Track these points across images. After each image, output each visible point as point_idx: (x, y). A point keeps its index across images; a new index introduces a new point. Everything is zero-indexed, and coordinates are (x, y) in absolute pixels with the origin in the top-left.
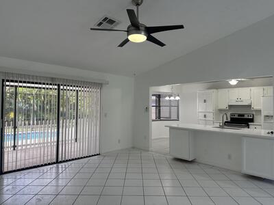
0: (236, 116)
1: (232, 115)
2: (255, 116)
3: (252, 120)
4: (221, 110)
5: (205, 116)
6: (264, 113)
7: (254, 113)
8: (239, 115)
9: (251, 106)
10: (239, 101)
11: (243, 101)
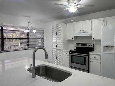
0: (80, 46)
1: (77, 44)
2: (95, 46)
3: (92, 49)
4: (69, 41)
5: (56, 46)
6: (103, 44)
7: (94, 43)
8: (83, 45)
9: (91, 36)
10: (82, 33)
11: (85, 33)
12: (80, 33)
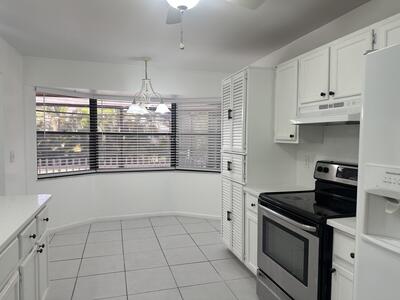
1: (320, 166)
10: (331, 106)
11: (341, 104)
12: (321, 107)
